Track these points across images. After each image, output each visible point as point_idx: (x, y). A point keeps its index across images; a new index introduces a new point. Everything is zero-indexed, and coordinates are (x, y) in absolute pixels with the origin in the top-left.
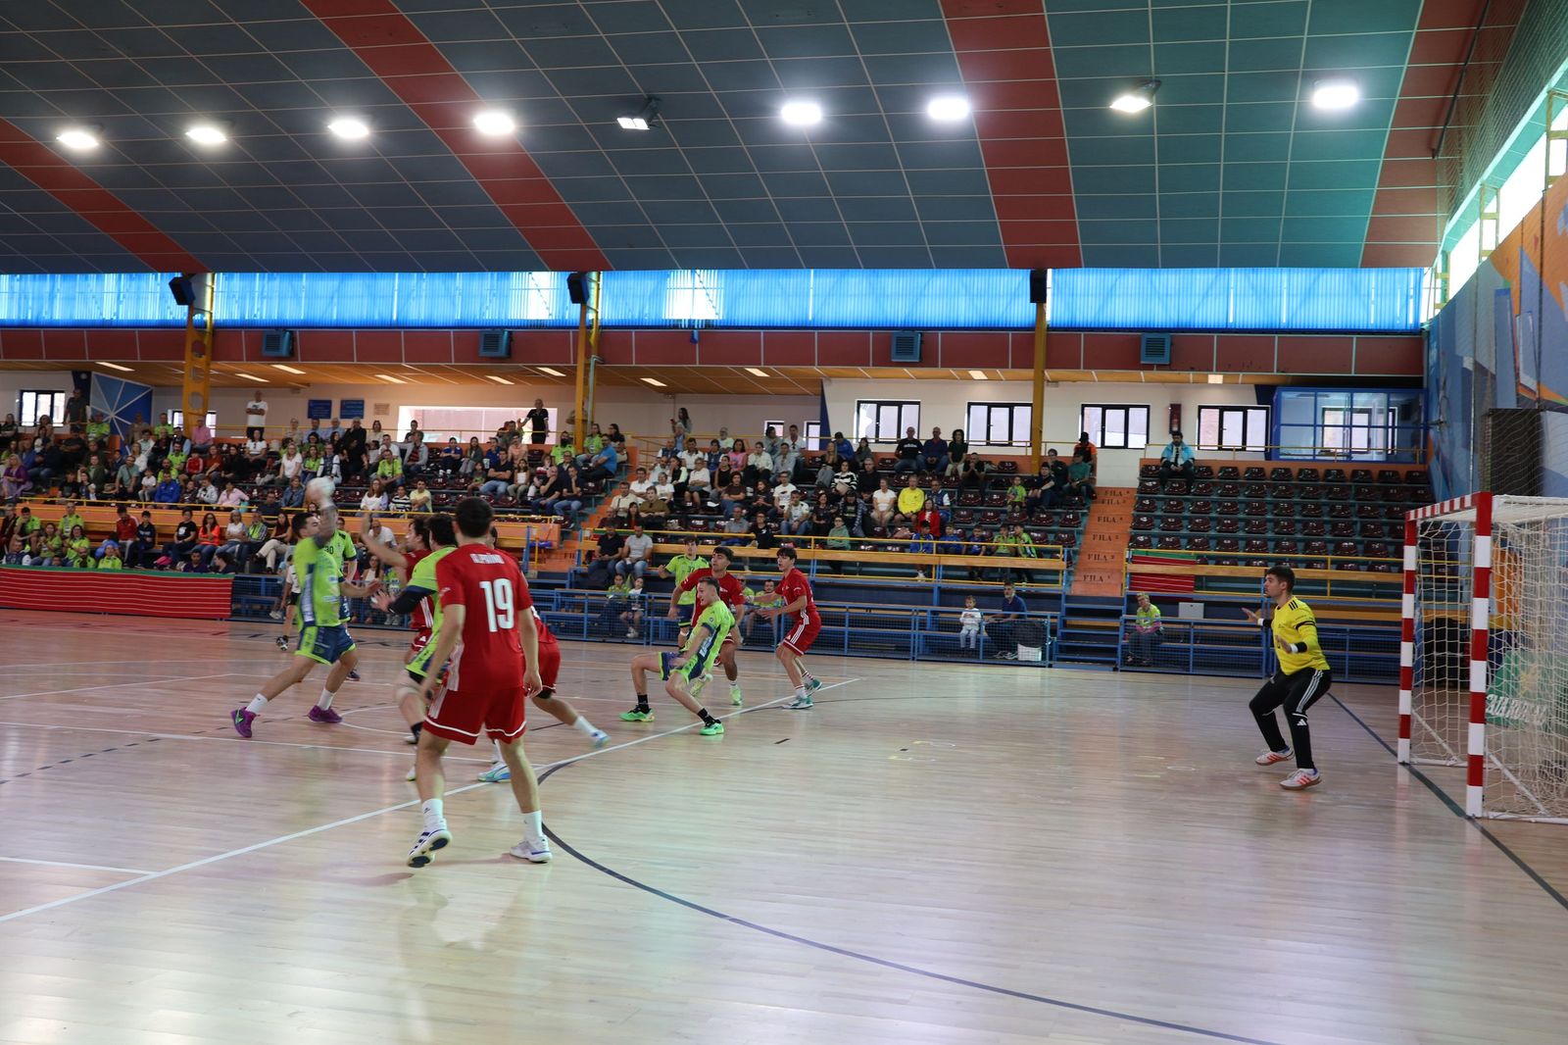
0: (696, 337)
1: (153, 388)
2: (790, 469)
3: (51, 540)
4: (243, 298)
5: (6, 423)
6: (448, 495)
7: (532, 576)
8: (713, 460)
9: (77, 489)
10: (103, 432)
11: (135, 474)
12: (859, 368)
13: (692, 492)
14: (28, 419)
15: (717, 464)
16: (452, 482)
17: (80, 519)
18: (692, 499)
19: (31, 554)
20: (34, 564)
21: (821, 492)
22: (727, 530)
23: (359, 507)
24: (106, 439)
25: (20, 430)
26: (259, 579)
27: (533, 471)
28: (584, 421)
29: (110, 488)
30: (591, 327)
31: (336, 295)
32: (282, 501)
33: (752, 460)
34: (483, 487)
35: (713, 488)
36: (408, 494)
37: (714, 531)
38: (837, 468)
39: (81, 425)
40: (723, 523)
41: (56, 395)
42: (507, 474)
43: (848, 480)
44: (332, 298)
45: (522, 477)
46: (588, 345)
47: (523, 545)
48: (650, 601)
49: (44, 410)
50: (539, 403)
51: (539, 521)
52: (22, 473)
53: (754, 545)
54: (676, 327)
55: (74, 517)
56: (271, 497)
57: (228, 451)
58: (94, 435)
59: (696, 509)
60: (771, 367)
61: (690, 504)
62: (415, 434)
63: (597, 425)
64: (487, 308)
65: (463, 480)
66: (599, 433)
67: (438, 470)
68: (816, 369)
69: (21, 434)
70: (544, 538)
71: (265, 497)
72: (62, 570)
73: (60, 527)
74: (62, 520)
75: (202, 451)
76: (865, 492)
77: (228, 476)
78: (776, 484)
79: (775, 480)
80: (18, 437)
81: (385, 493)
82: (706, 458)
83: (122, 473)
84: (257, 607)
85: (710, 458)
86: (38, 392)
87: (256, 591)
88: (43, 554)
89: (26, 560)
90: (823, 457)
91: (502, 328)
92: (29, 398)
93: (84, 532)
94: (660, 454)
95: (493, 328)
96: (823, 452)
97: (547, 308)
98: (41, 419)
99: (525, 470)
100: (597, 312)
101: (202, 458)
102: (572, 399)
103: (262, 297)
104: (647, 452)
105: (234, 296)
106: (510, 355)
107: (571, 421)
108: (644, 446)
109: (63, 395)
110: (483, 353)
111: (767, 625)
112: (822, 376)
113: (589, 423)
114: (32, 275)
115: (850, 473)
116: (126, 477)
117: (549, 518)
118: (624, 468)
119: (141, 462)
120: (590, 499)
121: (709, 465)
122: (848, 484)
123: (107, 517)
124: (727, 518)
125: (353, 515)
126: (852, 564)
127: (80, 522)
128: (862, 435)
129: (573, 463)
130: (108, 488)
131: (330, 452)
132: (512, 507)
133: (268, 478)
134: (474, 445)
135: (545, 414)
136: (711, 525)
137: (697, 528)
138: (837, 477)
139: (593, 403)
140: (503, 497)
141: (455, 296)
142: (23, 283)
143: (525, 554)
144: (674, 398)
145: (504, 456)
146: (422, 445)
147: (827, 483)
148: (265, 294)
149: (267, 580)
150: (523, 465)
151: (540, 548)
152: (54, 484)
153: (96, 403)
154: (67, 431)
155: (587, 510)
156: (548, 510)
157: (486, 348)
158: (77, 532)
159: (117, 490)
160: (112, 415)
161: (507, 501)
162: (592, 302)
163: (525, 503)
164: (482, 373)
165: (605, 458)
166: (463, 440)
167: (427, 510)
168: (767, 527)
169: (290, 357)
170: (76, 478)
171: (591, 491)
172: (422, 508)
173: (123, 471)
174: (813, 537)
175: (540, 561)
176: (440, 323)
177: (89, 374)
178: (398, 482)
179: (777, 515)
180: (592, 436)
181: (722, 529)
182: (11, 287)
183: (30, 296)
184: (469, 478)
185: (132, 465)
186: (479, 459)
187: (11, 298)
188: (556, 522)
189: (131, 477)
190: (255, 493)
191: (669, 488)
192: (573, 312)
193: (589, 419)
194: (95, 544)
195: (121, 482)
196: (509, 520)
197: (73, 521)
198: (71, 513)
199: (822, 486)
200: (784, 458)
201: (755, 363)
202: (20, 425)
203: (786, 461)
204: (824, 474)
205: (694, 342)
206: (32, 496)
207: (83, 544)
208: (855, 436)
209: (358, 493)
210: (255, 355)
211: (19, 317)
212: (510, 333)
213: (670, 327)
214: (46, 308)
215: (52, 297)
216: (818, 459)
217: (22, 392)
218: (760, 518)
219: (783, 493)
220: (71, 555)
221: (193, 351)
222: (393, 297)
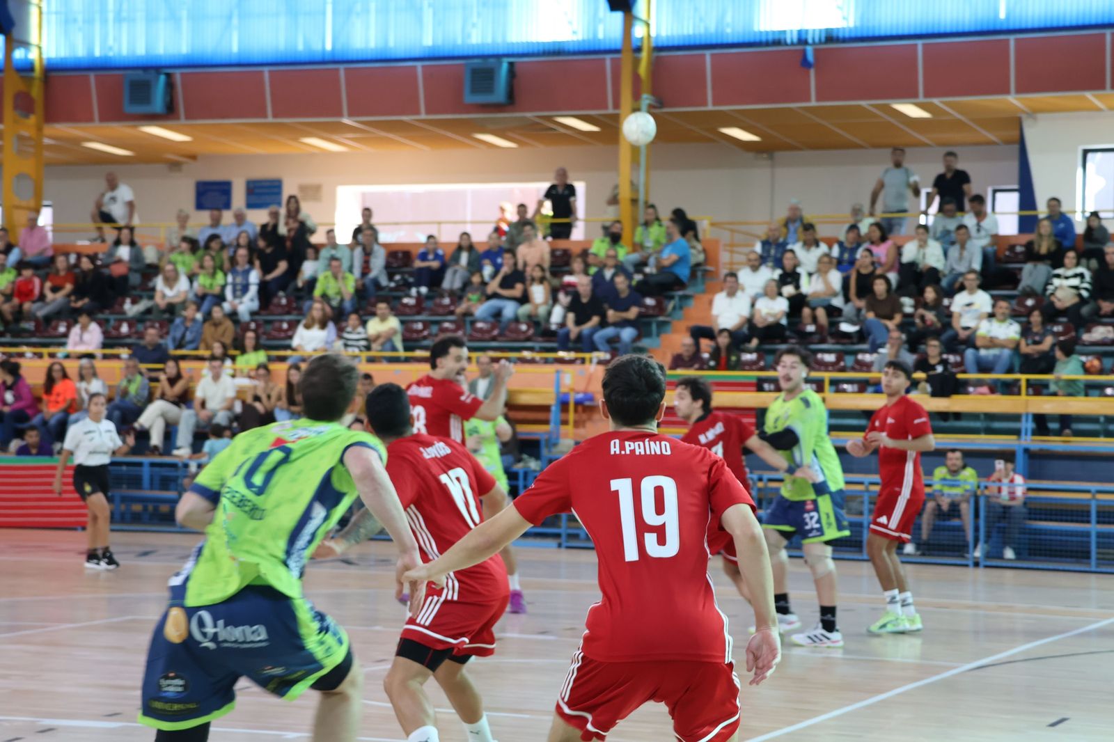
0: (810, 57)
2: (977, 266)
4: (89, 21)
6: (427, 324)
7: (565, 449)
8: (846, 256)
12: (1089, 95)
13: (814, 309)
15: (852, 262)
16: (429, 304)
18: (814, 320)
21: (1030, 302)
22: (875, 368)
23: (289, 347)
26: (140, 464)
27: (556, 282)
28: (634, 201)
30: (638, 50)
31: (236, 12)
32: (168, 342)
33: (910, 252)
34: (481, 310)
35: (847, 300)
36: (364, 323)
37: (853, 369)
38: (1056, 259)
40: (867, 358)
42: (518, 290)
43: (1076, 282)
44: (230, 17)
45: (538, 293)
46: (636, 78)
47: (550, 399)
48: (760, 485)
50: (562, 174)
51: (571, 362)
53: (924, 392)
54: (777, 43)
56: (152, 334)
57: (77, 265)
59: (821, 336)
60: (936, 101)
61: (811, 328)
62: (365, 233)
63: (653, 206)
64: (474, 25)
65: (447, 301)
66: (658, 219)
67: (409, 286)
68: (1014, 100)
70: (581, 387)
71: (141, 336)
75: (43, 266)
76: (1105, 299)
77: (80, 304)
78: (952, 292)
79: (951, 284)
81: (331, 326)
82: (836, 252)
84: (137, 508)
85: (842, 253)
87: (136, 482)
90: (1029, 246)
91: (499, 57)
94: (758, 248)
95: (485, 57)
96: (1026, 238)
97: (570, 23)
99: (542, 280)
100: (648, 25)
101: (38, 276)
102: (614, 166)
103: (119, 19)
104: (732, 247)
105: (75, 20)
106: (511, 100)
107: (614, 200)
108: (725, 236)
110: (469, 98)
111: (955, 522)
112: (1023, 112)
113: (641, 203)
115: (1080, 270)
117: (587, 355)
118: (699, 274)
120: (649, 324)
121: (839, 264)
122: (1076, 288)
124: (874, 350)
125: (282, 359)
126: (1093, 419)
128: (1090, 208)
129: (620, 268)
131: (242, 265)
132: (528, 339)
133: (142, 305)
134: (465, 245)
135: (571, 190)
136: (849, 360)
137: (825, 366)
138: (1058, 276)
139: (648, 169)
140: (513, 326)
141: (421, 9)
143: (554, 414)
144: (771, 158)
145: (511, 262)
146: (376, 248)
147: (1038, 288)
148: (124, 14)
149: (153, 465)
150: (538, 274)
151: (578, 403)
155: (645, 342)
156: (584, 344)
157: (474, 90)
161: (518, 331)
162: (640, 9)
163: (548, 334)
164: (468, 129)
165: (674, 257)
166: (449, 236)
167: (394, 349)
168: (944, 362)
169: (168, 114)
171: (651, 312)
172: (388, 346)
174: (1023, 378)
175: (577, 424)
176: (401, 54)
178: (348, 305)
179: (959, 343)
180: (647, 224)
181: (867, 367)
184: (457, 296)
186: (475, 266)
188: (600, 362)
190: (125, 329)
191: (781, 305)
192: (610, 26)
193: (642, 197)
196: (524, 361)
199: (1030, 293)
200: (963, 247)
201: (908, 94)
203: (966, 254)
204: (1031, 275)
205: (805, 63)
208: (1079, 208)
209: (285, 326)
210: (113, 113)
212: (511, 64)
213: (767, 44)
216: (1019, 249)
218: (933, 348)
219: (969, 305)
221: (16, 107)
222: (324, 13)
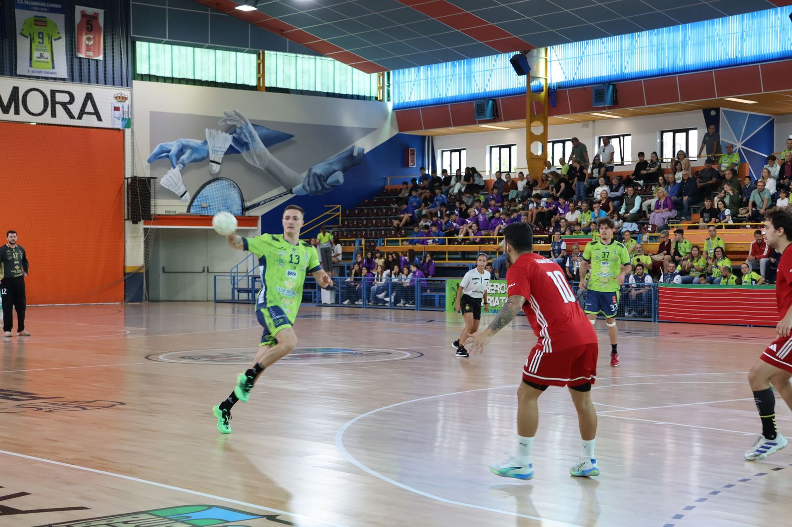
1: (773, 116)
3: (697, 261)
5: (652, 161)
9: (715, 214)
10: (734, 161)
11: (766, 196)
14: (668, 154)
17: (721, 241)
19: (682, 273)
20: (684, 282)
24: (736, 168)
25: (663, 166)
29: (744, 211)
39: (715, 157)
41: (690, 132)
49: (681, 146)
52: (669, 202)
55: (716, 239)
58: (726, 165)
69: (664, 169)
72: (709, 287)
73: (705, 249)
74: (706, 242)
80: (661, 172)
83: (754, 197)
86: (675, 132)
88: (692, 274)
89: (678, 279)
92: (668, 137)
93: (725, 254)
98: (678, 154)
109: (696, 131)
114: (667, 28)
116: (758, 202)
119: (771, 186)
123: (744, 238)
127: (721, 244)
130: (742, 212)
142: (660, 36)
152: (695, 211)
153: (726, 136)
154: (701, 163)
158: (719, 255)
159: (750, 213)
160: (739, 145)
170: (713, 205)
173: (754, 196)
177: (717, 110)
182: (651, 42)
183: (667, 46)
185: (763, 190)
187: (651, 51)
189: (763, 201)
194: (738, 263)
195: (754, 205)
197: (715, 243)
198: (713, 237)
202: (662, 161)
206: (677, 223)
207: (726, 263)
211: (658, 67)
214: (680, 55)
215: (684, 45)
217: (662, 132)
220: (716, 272)
